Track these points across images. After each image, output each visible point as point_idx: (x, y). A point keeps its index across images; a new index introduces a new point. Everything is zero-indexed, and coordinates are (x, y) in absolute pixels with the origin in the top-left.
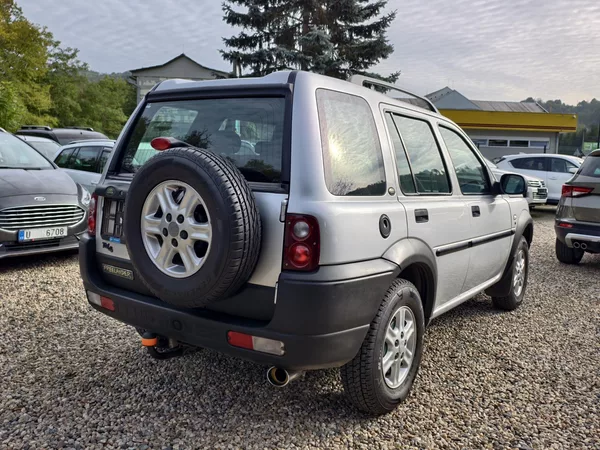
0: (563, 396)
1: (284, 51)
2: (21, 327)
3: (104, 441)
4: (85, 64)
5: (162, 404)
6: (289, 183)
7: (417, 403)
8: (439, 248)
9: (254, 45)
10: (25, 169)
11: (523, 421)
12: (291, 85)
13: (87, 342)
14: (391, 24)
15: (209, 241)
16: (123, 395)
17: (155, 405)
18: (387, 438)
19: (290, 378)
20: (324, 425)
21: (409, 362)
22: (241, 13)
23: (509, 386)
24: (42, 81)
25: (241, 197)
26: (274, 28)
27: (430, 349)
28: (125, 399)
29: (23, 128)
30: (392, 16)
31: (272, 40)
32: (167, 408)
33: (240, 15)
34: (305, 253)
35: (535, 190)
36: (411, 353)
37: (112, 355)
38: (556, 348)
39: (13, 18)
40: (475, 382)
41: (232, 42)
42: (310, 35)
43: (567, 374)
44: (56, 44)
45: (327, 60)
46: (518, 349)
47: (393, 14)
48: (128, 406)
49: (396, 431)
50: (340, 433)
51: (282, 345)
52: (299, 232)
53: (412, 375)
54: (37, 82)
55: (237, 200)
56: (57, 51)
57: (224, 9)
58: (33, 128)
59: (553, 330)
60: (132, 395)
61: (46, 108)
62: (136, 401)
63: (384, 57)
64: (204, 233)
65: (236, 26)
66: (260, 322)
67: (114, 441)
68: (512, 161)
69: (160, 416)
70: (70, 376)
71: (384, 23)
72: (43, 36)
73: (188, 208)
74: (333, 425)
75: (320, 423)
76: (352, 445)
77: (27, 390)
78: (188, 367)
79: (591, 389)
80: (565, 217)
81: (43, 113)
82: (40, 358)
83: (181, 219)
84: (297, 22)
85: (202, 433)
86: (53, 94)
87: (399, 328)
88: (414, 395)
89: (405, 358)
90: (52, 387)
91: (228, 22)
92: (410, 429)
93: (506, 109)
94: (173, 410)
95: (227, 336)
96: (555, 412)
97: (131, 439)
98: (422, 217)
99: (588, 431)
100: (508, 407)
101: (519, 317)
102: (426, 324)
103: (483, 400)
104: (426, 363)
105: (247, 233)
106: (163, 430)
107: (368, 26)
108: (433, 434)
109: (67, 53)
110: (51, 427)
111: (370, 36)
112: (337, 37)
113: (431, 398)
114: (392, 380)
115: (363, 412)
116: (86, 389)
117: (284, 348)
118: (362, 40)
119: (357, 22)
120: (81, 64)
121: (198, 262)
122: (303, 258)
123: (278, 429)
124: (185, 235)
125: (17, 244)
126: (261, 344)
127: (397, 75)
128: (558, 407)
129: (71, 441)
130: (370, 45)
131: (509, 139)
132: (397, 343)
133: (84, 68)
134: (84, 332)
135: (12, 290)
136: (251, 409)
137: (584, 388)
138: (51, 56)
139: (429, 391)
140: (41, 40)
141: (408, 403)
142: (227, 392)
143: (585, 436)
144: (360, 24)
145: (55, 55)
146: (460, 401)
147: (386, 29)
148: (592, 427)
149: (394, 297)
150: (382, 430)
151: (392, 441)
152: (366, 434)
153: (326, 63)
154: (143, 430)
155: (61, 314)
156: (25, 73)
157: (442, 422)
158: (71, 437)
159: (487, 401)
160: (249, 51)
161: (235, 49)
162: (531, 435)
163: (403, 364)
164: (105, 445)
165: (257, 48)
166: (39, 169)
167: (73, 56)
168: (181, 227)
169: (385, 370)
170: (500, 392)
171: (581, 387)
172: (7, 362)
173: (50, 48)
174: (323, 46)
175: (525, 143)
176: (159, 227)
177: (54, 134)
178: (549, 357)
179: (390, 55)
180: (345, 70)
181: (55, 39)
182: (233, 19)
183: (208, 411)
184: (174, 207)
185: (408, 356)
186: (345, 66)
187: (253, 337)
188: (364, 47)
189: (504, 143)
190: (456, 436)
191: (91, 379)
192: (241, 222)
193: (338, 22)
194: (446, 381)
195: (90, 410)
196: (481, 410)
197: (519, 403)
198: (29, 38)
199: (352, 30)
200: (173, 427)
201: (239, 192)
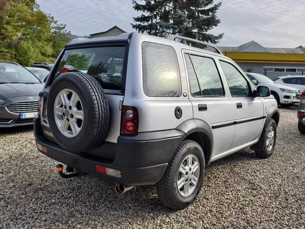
0: (280, 204)
1: (163, 23)
2: (14, 160)
3: (36, 217)
4: (69, 32)
5: (70, 200)
6: (124, 90)
7: (199, 205)
8: (214, 125)
9: (148, 21)
10: (26, 83)
11: (254, 216)
12: (129, 40)
13: (43, 169)
14: (220, 8)
15: (83, 119)
16: (53, 195)
17: (66, 200)
18: (178, 222)
19: (126, 190)
20: (147, 214)
21: (195, 183)
22: (142, 4)
23: (252, 198)
24: (48, 40)
25: (97, 97)
26: (159, 12)
27: (215, 177)
28: (53, 197)
29: (35, 63)
30: (220, 4)
31: (158, 18)
32: (72, 203)
33: (141, 6)
34: (131, 126)
35: (295, 95)
36: (196, 179)
37: (53, 175)
38: (285, 179)
39: (35, 9)
40: (234, 195)
41: (137, 19)
42: (176, 15)
43: (286, 193)
44: (56, 22)
45: (185, 27)
46: (263, 179)
47: (220, 3)
48: (53, 201)
49: (184, 219)
50: (154, 219)
51: (120, 172)
52: (129, 115)
53: (197, 190)
54: (46, 41)
55: (95, 98)
56: (56, 25)
57: (133, 3)
58: (40, 63)
59: (286, 169)
60: (57, 195)
61: (50, 54)
62: (58, 198)
63: (216, 25)
64: (80, 115)
65: (139, 11)
66: (109, 161)
67: (41, 218)
68: (283, 80)
69: (67, 206)
70: (30, 185)
71: (215, 8)
72: (49, 19)
73: (73, 102)
74: (151, 215)
75: (146, 213)
76: (158, 225)
77: (7, 191)
78: (89, 182)
79: (297, 201)
80: (302, 109)
81: (49, 56)
82: (18, 176)
83: (70, 108)
84: (171, 8)
85: (85, 215)
86: (54, 47)
87: (188, 166)
88: (199, 200)
89: (193, 181)
90: (20, 190)
91: (135, 9)
92: (191, 218)
93: (284, 52)
94: (74, 203)
95: (95, 167)
96: (273, 212)
97: (49, 217)
98: (203, 108)
99: (287, 223)
100: (247, 209)
101: (269, 162)
102: (206, 164)
103: (235, 205)
104: (211, 185)
105: (101, 115)
106: (66, 213)
107: (207, 10)
108: (203, 221)
109: (60, 26)
110: (13, 210)
111: (208, 15)
112: (191, 16)
113: (207, 203)
114: (184, 193)
115: (169, 208)
116: (36, 191)
117: (121, 174)
118: (205, 17)
119: (201, 8)
120: (67, 32)
121: (78, 129)
122: (131, 128)
123: (123, 215)
124: (72, 116)
125: (19, 120)
126: (110, 172)
127: (222, 34)
128: (275, 210)
129: (21, 216)
130: (208, 20)
131: (285, 68)
132: (187, 173)
133: (69, 34)
134: (43, 164)
135: (15, 142)
136: (113, 204)
137: (293, 201)
138: (53, 28)
139: (207, 199)
140: (48, 20)
141: (194, 205)
142: (104, 195)
143: (285, 226)
144: (203, 9)
145: (55, 27)
146: (222, 205)
147: (216, 11)
148: (291, 221)
149: (184, 150)
150: (176, 218)
151: (180, 224)
152: (167, 220)
153: (185, 29)
154: (57, 212)
155: (35, 155)
156: (40, 37)
157: (209, 215)
158: (21, 215)
159: (237, 205)
160: (146, 24)
161: (139, 23)
162: (256, 224)
163: (191, 184)
164: (36, 219)
165: (150, 22)
166: (33, 83)
167: (64, 28)
168: (71, 112)
169: (179, 187)
170: (246, 201)
171: (291, 200)
172: (2, 177)
173: (53, 24)
174: (183, 20)
175: (294, 70)
176: (61, 112)
177: (49, 67)
178: (279, 184)
179: (218, 24)
180: (195, 33)
181: (55, 20)
182: (138, 7)
183: (92, 205)
184: (67, 101)
185: (195, 180)
186: (195, 30)
187: (107, 168)
188: (204, 20)
189: (283, 70)
190: (215, 223)
191: (39, 187)
192: (97, 110)
193: (192, 8)
194: (218, 194)
195: (34, 201)
196: (233, 210)
197: (254, 207)
198: (42, 19)
199: (199, 11)
200: (72, 212)
201: (97, 95)
